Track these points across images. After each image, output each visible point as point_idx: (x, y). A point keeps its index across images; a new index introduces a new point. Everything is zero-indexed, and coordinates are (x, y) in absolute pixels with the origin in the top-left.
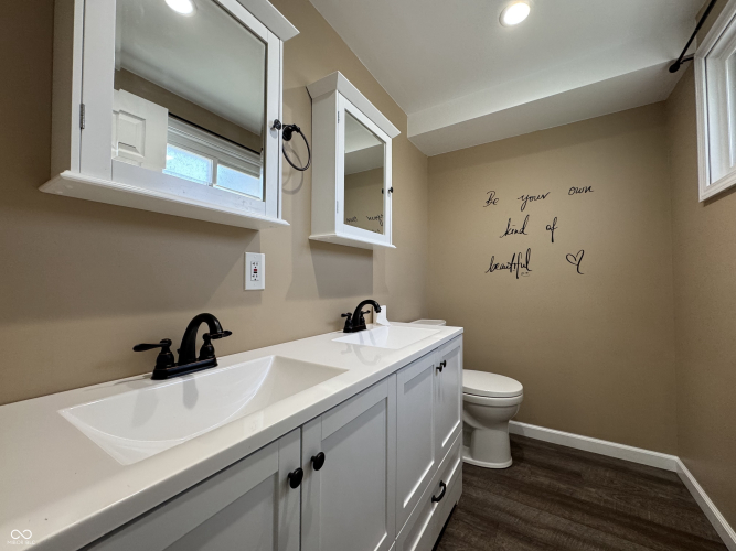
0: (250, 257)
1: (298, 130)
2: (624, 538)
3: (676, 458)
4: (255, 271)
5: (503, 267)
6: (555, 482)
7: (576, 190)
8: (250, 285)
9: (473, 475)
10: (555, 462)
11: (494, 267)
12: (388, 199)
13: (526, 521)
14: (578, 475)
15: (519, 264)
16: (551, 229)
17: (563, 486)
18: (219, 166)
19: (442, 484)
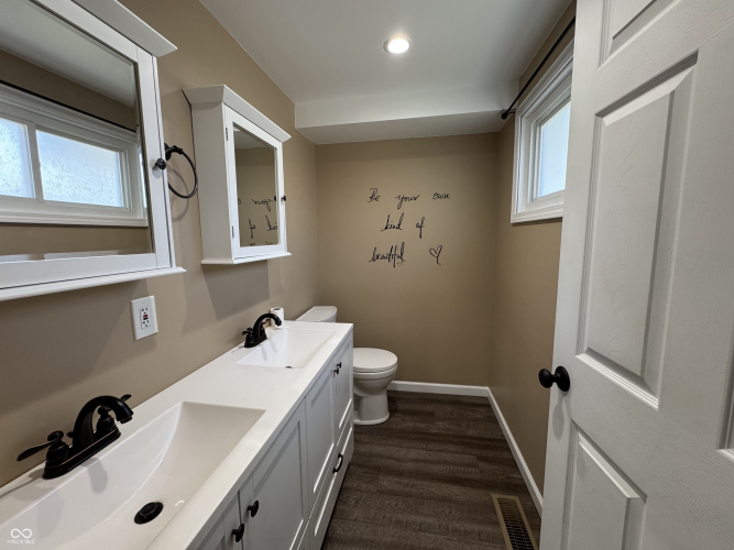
0: (137, 304)
1: (180, 151)
2: (457, 452)
3: (487, 388)
4: (146, 317)
5: (383, 257)
6: (418, 424)
7: (437, 196)
8: (141, 332)
9: (361, 433)
10: (418, 407)
11: (376, 257)
12: (282, 208)
13: (398, 460)
14: (431, 414)
15: (395, 255)
16: (420, 227)
17: (422, 425)
18: (37, 132)
19: (340, 456)
